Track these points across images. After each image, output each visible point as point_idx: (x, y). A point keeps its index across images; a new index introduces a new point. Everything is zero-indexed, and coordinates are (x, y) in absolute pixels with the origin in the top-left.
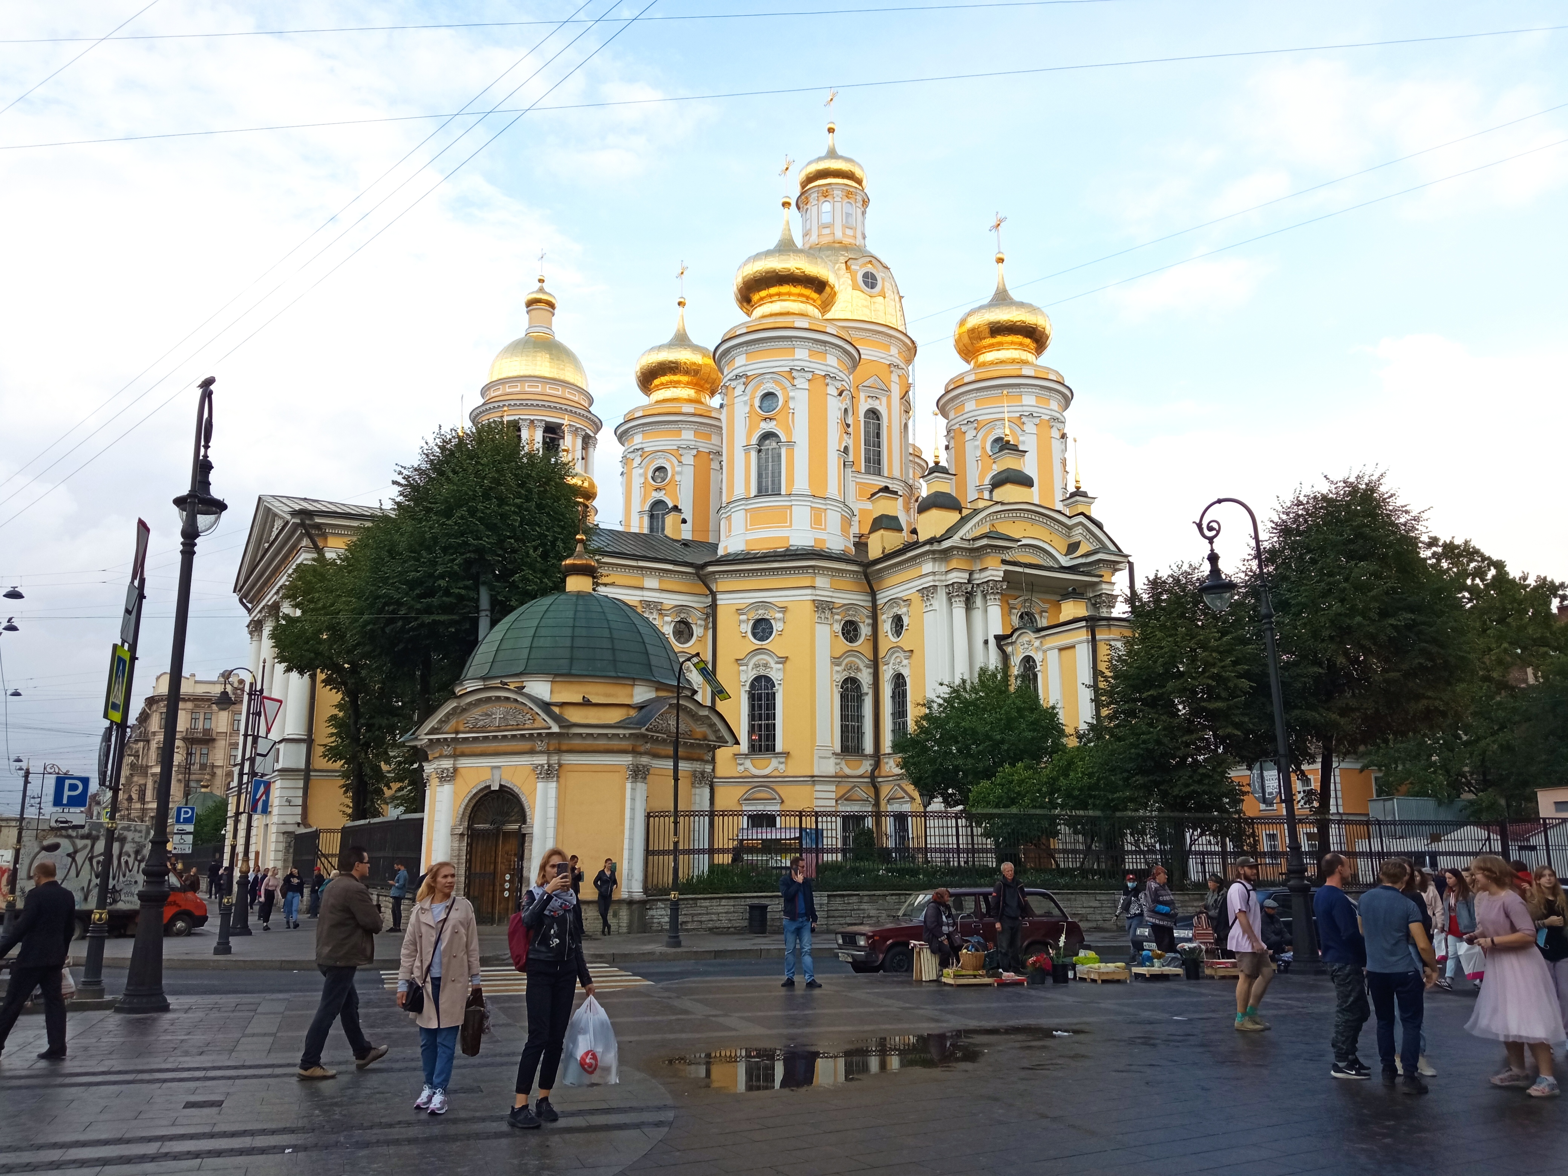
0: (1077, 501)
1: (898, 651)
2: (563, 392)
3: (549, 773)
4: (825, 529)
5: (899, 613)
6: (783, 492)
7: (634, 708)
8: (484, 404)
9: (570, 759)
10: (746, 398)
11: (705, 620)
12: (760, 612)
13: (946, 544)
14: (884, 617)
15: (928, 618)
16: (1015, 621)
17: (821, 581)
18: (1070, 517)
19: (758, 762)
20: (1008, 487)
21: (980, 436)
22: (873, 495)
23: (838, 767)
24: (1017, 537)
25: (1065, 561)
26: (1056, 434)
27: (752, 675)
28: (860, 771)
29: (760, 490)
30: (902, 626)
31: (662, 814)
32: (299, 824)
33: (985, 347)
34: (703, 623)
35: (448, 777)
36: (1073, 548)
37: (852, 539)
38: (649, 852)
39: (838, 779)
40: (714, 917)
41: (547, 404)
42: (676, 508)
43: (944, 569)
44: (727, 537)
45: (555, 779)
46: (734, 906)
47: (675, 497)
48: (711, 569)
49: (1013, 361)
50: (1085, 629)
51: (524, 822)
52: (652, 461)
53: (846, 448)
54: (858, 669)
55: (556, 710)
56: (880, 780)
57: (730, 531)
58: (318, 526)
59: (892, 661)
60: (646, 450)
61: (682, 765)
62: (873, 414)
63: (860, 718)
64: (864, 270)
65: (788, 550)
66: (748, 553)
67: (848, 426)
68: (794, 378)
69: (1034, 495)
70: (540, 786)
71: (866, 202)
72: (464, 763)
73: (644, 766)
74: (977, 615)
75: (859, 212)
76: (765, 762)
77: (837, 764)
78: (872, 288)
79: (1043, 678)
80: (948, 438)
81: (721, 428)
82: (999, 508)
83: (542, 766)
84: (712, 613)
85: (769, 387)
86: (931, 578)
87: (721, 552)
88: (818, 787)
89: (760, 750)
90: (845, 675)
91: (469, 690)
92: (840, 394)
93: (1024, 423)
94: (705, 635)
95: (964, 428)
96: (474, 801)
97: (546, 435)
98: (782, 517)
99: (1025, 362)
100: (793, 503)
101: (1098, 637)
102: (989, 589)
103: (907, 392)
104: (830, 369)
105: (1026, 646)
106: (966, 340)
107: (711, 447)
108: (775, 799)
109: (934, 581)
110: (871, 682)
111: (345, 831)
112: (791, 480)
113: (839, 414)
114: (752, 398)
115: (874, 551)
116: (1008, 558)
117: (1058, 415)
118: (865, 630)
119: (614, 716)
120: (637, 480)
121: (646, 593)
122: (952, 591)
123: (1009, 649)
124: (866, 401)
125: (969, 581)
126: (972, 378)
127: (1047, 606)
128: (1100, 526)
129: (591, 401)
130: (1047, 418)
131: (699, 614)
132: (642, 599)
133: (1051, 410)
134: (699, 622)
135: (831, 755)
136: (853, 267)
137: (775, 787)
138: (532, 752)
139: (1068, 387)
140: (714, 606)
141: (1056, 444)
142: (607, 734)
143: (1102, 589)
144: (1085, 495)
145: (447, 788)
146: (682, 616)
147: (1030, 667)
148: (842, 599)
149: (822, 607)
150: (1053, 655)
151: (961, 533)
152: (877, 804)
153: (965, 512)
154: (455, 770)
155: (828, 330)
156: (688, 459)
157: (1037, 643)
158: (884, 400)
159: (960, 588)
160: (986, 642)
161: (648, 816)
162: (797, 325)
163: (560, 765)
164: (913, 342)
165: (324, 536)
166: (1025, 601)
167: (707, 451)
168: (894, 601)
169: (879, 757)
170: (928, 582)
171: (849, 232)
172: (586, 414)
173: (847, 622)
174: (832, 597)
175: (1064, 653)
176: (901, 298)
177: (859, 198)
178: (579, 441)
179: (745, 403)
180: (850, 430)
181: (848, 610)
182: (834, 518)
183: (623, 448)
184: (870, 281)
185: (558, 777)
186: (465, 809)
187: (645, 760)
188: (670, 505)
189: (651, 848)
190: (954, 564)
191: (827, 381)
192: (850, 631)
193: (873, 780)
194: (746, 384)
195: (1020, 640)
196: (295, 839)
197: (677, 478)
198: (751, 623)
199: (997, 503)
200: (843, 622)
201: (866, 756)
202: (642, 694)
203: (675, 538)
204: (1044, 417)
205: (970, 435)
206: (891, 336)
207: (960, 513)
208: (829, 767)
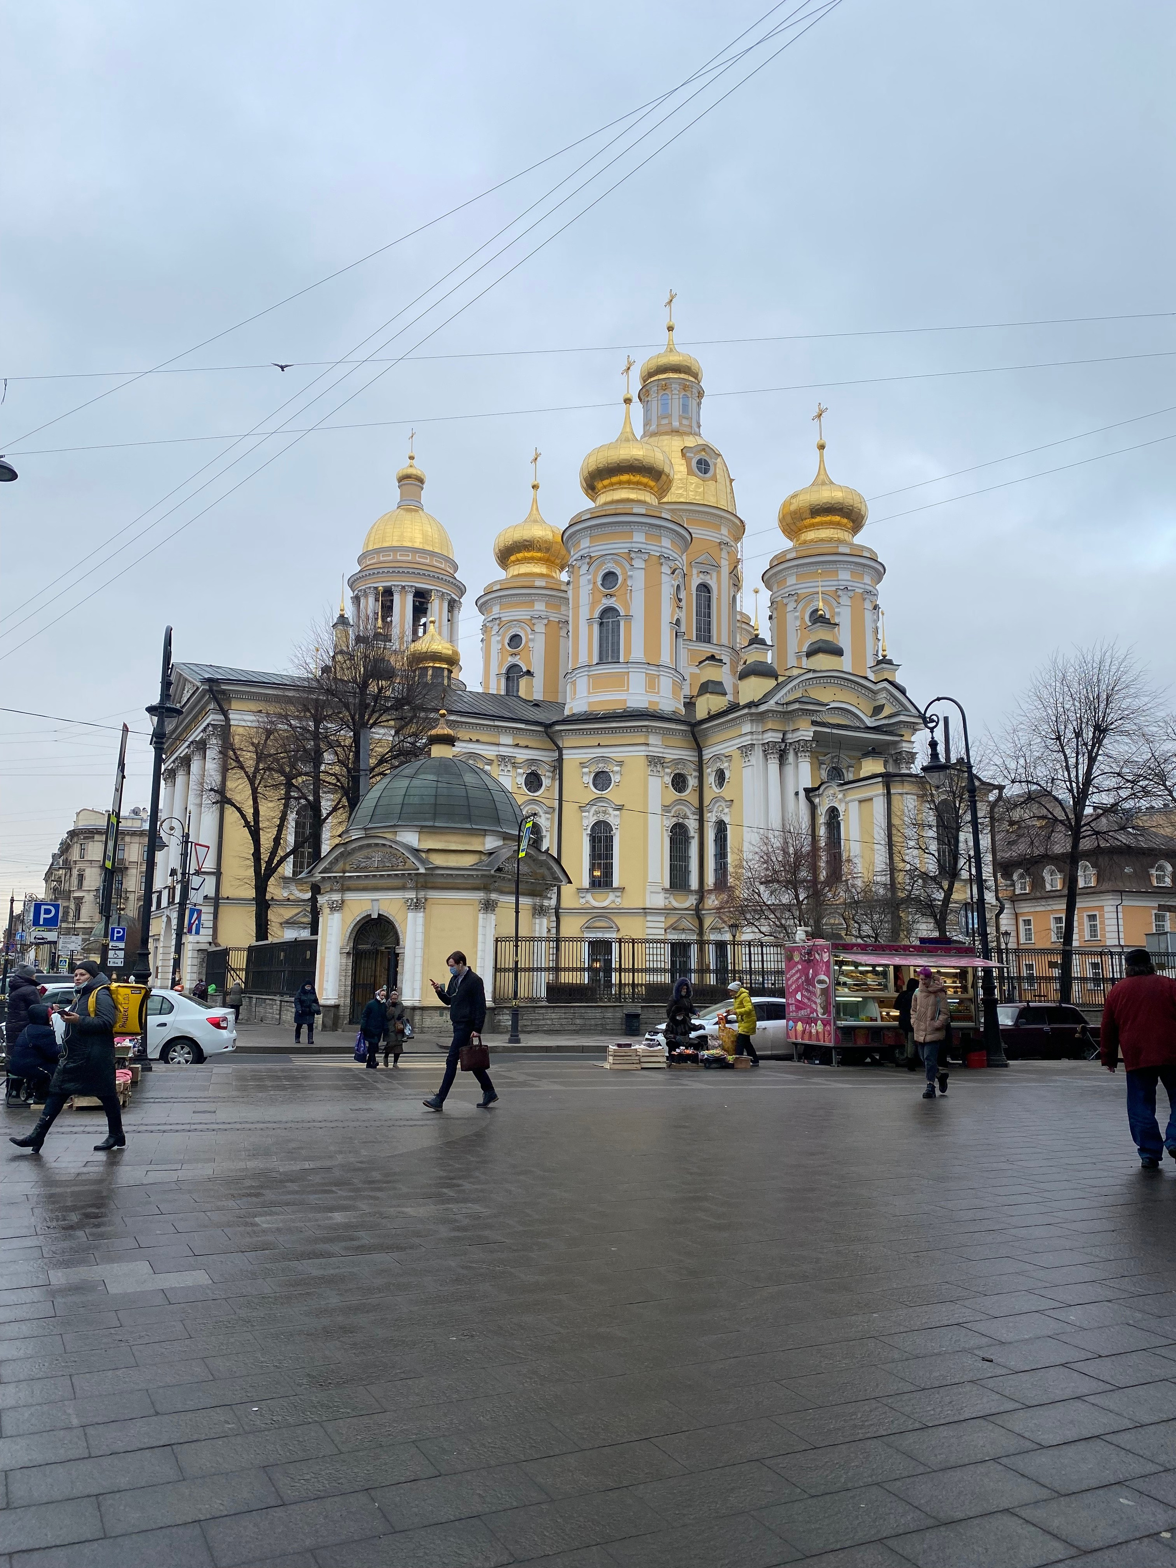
0: (883, 668)
1: (720, 801)
2: (431, 560)
3: (417, 905)
4: (658, 693)
5: (722, 767)
6: (621, 660)
7: (485, 854)
8: (360, 572)
9: (433, 894)
10: (589, 577)
11: (553, 772)
12: (600, 765)
13: (763, 708)
14: (709, 770)
15: (747, 773)
16: (824, 775)
17: (653, 739)
18: (876, 683)
19: (597, 896)
20: (821, 656)
21: (800, 607)
22: (700, 663)
23: (667, 901)
24: (826, 701)
25: (870, 722)
26: (868, 606)
27: (592, 820)
28: (687, 905)
29: (601, 658)
30: (724, 779)
31: (507, 939)
32: (210, 943)
33: (806, 527)
34: (550, 774)
35: (336, 907)
36: (878, 710)
37: (682, 700)
38: (496, 969)
39: (667, 911)
40: (549, 1022)
41: (416, 571)
42: (529, 673)
43: (760, 730)
44: (572, 699)
45: (422, 910)
46: (565, 1013)
47: (529, 663)
48: (558, 728)
49: (831, 540)
50: (881, 784)
51: (398, 944)
52: (510, 627)
53: (678, 620)
54: (685, 817)
55: (424, 855)
56: (703, 912)
57: (575, 694)
58: (224, 692)
59: (715, 809)
60: (503, 619)
61: (522, 900)
62: (704, 588)
63: (686, 858)
64: (698, 457)
65: (625, 711)
66: (591, 714)
67: (680, 600)
68: (632, 559)
69: (846, 663)
70: (411, 915)
71: (701, 395)
72: (349, 896)
73: (493, 901)
74: (789, 770)
75: (695, 403)
76: (603, 896)
77: (666, 898)
78: (705, 473)
79: (845, 824)
80: (772, 609)
81: (568, 599)
82: (811, 675)
83: (412, 899)
84: (558, 766)
85: (610, 566)
86: (749, 737)
87: (567, 712)
88: (649, 918)
89: (600, 886)
90: (674, 820)
91: (353, 838)
92: (673, 573)
93: (839, 596)
94: (552, 785)
95: (785, 601)
96: (358, 927)
97: (415, 599)
98: (621, 681)
99: (840, 541)
100: (630, 670)
101: (892, 791)
102: (801, 747)
103: (736, 567)
104: (663, 550)
105: (831, 798)
106: (789, 519)
107: (562, 617)
108: (612, 927)
109: (752, 740)
110: (697, 827)
111: (250, 949)
112: (628, 651)
113: (673, 591)
114: (595, 577)
115: (701, 713)
116: (818, 720)
117: (870, 588)
118: (692, 782)
119: (468, 861)
120: (495, 647)
121: (501, 748)
122: (767, 749)
123: (817, 800)
124: (698, 576)
125: (783, 740)
126: (793, 555)
127: (853, 762)
128: (903, 692)
129: (456, 568)
130: (861, 591)
131: (547, 767)
132: (498, 753)
133: (865, 584)
134: (548, 774)
135: (661, 891)
136: (688, 454)
137: (612, 918)
138: (403, 888)
139: (881, 564)
140: (560, 760)
141: (868, 616)
142: (463, 875)
143: (902, 747)
144: (890, 662)
145: (337, 916)
146: (533, 768)
147: (834, 816)
148: (671, 754)
149: (655, 761)
150: (854, 807)
151: (776, 698)
152: (701, 933)
153: (781, 679)
154: (343, 901)
155: (664, 515)
156: (540, 628)
157: (840, 796)
158: (714, 575)
159: (774, 746)
160: (797, 794)
161: (497, 941)
162: (635, 511)
163: (426, 899)
164: (742, 521)
165: (229, 700)
166: (833, 758)
167: (557, 620)
168: (717, 757)
169: (703, 893)
170: (747, 740)
171: (685, 422)
172: (452, 580)
173: (676, 774)
174: (663, 753)
175: (863, 804)
176: (731, 481)
177: (695, 391)
178: (446, 605)
179: (589, 581)
180: (682, 604)
181: (677, 764)
182: (666, 683)
183: (483, 617)
184: (703, 467)
185: (424, 909)
186: (351, 933)
187: (494, 896)
188: (524, 670)
189: (498, 966)
190: (770, 725)
191: (661, 561)
192: (679, 782)
193: (698, 913)
194: (590, 564)
195: (826, 793)
196: (208, 955)
197: (531, 645)
198: (593, 775)
199: (810, 671)
200: (673, 775)
201: (692, 891)
202: (491, 843)
203: (528, 699)
204: (857, 590)
205: (790, 607)
206: (721, 517)
207: (776, 679)
208: (659, 900)
